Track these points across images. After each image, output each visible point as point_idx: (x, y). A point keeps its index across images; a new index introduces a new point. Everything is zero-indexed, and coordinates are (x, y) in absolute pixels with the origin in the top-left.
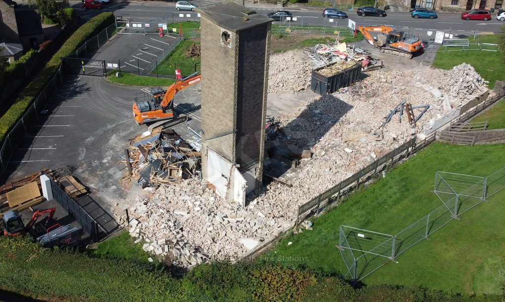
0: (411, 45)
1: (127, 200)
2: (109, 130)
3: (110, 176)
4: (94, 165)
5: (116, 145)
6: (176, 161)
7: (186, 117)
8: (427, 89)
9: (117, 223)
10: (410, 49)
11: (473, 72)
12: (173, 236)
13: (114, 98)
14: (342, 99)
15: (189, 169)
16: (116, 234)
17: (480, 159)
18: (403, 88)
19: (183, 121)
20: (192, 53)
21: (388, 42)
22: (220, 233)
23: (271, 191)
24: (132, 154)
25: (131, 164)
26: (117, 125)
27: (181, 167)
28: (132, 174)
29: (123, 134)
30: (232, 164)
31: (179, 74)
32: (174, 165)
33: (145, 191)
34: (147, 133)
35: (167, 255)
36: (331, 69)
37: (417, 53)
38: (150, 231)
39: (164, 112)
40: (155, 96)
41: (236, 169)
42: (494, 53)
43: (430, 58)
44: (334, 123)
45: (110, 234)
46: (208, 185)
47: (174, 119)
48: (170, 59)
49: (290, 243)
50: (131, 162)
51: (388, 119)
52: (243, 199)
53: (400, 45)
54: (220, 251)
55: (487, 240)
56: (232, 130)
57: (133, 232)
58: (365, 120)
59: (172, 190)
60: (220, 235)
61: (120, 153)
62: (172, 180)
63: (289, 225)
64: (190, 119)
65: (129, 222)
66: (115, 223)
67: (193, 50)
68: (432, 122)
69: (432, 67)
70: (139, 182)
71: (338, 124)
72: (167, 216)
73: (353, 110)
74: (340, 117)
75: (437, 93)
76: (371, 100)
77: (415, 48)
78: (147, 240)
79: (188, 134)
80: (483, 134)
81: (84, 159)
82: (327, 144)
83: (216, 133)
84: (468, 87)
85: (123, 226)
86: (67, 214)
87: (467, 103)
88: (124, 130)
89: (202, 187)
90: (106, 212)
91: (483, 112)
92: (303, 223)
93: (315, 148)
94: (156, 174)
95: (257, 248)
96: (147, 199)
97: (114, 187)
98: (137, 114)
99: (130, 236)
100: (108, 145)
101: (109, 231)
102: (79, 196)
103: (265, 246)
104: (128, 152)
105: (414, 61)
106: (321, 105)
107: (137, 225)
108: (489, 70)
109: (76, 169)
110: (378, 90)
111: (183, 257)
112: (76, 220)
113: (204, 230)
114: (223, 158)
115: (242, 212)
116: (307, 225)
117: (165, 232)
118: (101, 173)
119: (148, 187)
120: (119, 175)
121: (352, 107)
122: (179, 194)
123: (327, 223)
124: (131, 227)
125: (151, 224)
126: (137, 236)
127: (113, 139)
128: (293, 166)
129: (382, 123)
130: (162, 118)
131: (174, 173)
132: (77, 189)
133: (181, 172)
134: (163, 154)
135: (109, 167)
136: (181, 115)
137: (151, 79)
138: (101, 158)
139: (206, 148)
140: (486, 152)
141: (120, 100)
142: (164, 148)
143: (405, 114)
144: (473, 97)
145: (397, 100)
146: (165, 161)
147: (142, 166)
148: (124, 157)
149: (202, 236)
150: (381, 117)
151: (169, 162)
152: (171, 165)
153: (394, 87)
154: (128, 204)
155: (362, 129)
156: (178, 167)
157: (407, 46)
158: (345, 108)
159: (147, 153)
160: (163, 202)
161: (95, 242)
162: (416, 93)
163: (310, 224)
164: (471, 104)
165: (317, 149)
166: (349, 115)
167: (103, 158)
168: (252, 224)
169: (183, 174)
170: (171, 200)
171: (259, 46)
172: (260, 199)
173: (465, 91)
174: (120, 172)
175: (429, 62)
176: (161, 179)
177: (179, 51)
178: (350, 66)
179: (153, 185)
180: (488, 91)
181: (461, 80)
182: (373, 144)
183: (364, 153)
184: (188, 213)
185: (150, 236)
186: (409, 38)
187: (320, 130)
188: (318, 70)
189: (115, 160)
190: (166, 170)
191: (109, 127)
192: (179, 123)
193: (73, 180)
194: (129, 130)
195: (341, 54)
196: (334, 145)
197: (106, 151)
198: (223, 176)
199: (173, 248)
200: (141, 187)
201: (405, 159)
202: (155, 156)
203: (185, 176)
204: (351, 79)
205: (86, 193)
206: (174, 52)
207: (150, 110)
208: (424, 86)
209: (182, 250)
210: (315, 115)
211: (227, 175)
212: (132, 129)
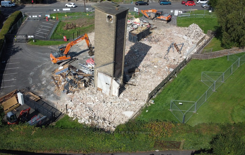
0: (167, 17)
1: (61, 100)
2: (40, 68)
3: (48, 90)
4: (39, 85)
5: (46, 75)
6: (81, 79)
8: (180, 36)
9: (61, 112)
10: (166, 19)
11: (198, 27)
12: (91, 114)
13: (36, 52)
14: (146, 44)
15: (86, 83)
16: (61, 117)
17: (214, 65)
18: (170, 36)
19: (75, 61)
20: (67, 28)
21: (156, 16)
22: (112, 110)
23: (127, 89)
24: (56, 78)
25: (57, 83)
26: (43, 65)
27: (83, 82)
28: (59, 88)
29: (47, 69)
30: (112, 78)
31: (66, 38)
32: (80, 81)
33: (68, 95)
34: (61, 68)
35: (91, 124)
36: (137, 30)
37: (169, 21)
38: (79, 114)
39: (66, 57)
40: (61, 50)
42: (202, 18)
43: (174, 22)
44: (145, 55)
45: (59, 118)
46: (98, 89)
47: (71, 59)
48: (57, 31)
49: (147, 111)
50: (57, 82)
51: (168, 51)
52: (118, 93)
53: (161, 17)
54: (114, 119)
55: (231, 99)
56: (112, 62)
57: (70, 115)
58: (158, 52)
59: (82, 93)
60: (112, 112)
61: (49, 79)
62: (80, 88)
63: (143, 103)
64: (77, 59)
65: (67, 110)
66: (59, 112)
67: (67, 26)
68: (187, 50)
69: (177, 26)
70: (64, 91)
71: (147, 55)
72: (84, 105)
73: (152, 48)
74: (147, 52)
75: (185, 37)
76: (158, 43)
77: (168, 18)
78: (79, 118)
80: (211, 54)
81: (32, 83)
82: (145, 65)
83: (103, 64)
84: (198, 34)
85: (63, 113)
86: (34, 111)
87: (198, 41)
88: (47, 67)
89: (95, 90)
90: (53, 107)
91: (207, 44)
92: (149, 101)
93: (140, 67)
94: (72, 87)
95: (134, 115)
96: (70, 99)
97: (52, 95)
98: (54, 59)
99: (69, 117)
100: (42, 75)
101: (57, 116)
102: (37, 101)
103: (136, 114)
104: (53, 78)
105: (168, 24)
106: (137, 47)
107: (72, 112)
108: (202, 26)
109: (30, 88)
110: (159, 38)
111: (100, 123)
112: (40, 113)
113: (104, 110)
114: (107, 75)
115: (118, 99)
116: (152, 102)
117: (86, 113)
118: (43, 89)
119: (69, 93)
121: (151, 47)
122: (86, 94)
123: (160, 100)
124: (69, 113)
125: (78, 110)
126: (73, 116)
127: (43, 72)
128: (133, 76)
129: (166, 53)
130: (66, 60)
131: (81, 85)
132: (35, 98)
133: (84, 84)
134: (73, 77)
135: (46, 86)
136: (73, 58)
137: (51, 42)
138: (41, 82)
139: (97, 71)
140: (215, 61)
141: (40, 53)
142: (73, 74)
143: (175, 48)
144: (200, 38)
145: (169, 43)
146: (75, 80)
147: (63, 83)
148: (52, 80)
149: (104, 113)
150: (165, 51)
151: (77, 80)
152: (78, 82)
153: (165, 36)
154: (62, 102)
155: (158, 56)
156: (82, 82)
157: (165, 17)
158: (148, 48)
159: (65, 77)
160: (79, 99)
161: (53, 122)
162: (176, 39)
164: (200, 41)
165: (141, 67)
166: (151, 51)
167: (42, 82)
168: (125, 105)
169: (85, 85)
170: (83, 98)
172: (124, 93)
173: (197, 36)
174: (53, 88)
175: (175, 24)
176: (75, 89)
177: (59, 27)
178: (145, 28)
179: (71, 92)
180: (205, 35)
181: (195, 31)
182: (166, 63)
183: (162, 67)
184: (94, 103)
185: (80, 116)
186: (165, 14)
187: (140, 58)
189: (48, 82)
190: (77, 84)
191: (39, 66)
192: (73, 61)
193: (32, 94)
194: (49, 67)
195: (137, 23)
196: (148, 65)
197: (42, 78)
198: (107, 84)
199: (93, 120)
200: (66, 93)
201: (182, 68)
202: (69, 78)
203: (86, 86)
204: (146, 34)
205: (40, 99)
206: (57, 28)
207: (60, 56)
208: (178, 35)
209: (98, 121)
210: (135, 52)
211: (110, 83)
212: (51, 67)
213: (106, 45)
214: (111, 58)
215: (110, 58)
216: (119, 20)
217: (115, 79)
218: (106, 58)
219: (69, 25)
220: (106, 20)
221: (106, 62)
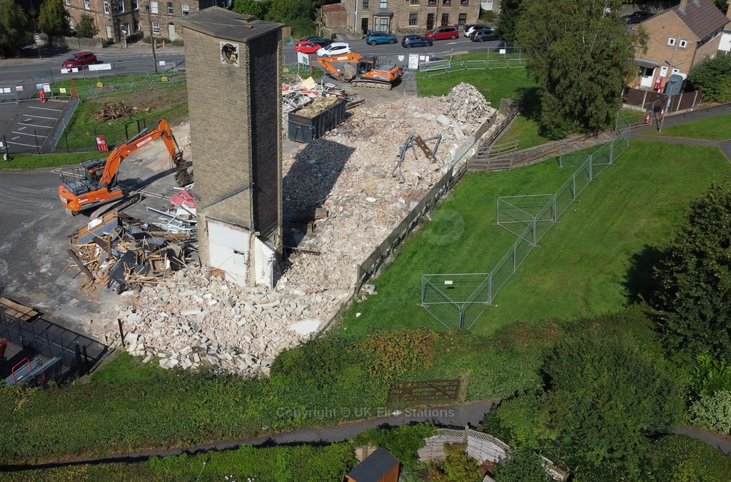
0: (389, 73)
1: (103, 313)
2: (29, 230)
3: (61, 288)
4: (29, 278)
5: (50, 247)
6: (157, 249)
7: (138, 195)
8: (429, 118)
9: (104, 345)
10: (388, 77)
11: (476, 92)
12: (196, 342)
13: (14, 189)
14: (339, 142)
15: (176, 257)
16: (106, 360)
17: (527, 182)
18: (402, 120)
19: (136, 202)
20: (106, 116)
21: (359, 72)
22: (257, 325)
23: (297, 264)
24: (81, 254)
25: (86, 267)
26: (38, 222)
27: (166, 255)
28: (94, 279)
29: (54, 231)
30: (250, 233)
31: (103, 142)
32: (156, 254)
33: (124, 297)
34: (95, 222)
35: (200, 366)
36: (312, 108)
37: (395, 83)
38: (160, 343)
39: (109, 191)
40: (91, 171)
41: (256, 238)
42: (483, 71)
43: (411, 86)
44: (339, 171)
45: (99, 361)
46: (213, 272)
47: (125, 199)
48: (75, 127)
49: (358, 315)
50: (85, 264)
51: (401, 157)
52: (270, 277)
53: (375, 74)
54: (267, 347)
55: (580, 261)
56: (248, 184)
57: (134, 349)
58: (374, 163)
59: (165, 287)
60: (259, 328)
61: (62, 257)
62: (158, 275)
63: (346, 295)
64: (144, 198)
65: (123, 338)
66: (100, 345)
67: (105, 111)
68: (452, 152)
69: (418, 96)
70: (109, 287)
71: (344, 172)
72: (174, 319)
73: (356, 153)
74: (344, 163)
75: (444, 120)
76: (373, 139)
77: (393, 75)
78: (160, 355)
79: (149, 216)
80: (516, 156)
81: (9, 274)
82: (340, 197)
83: (221, 194)
84: (476, 108)
85: (113, 346)
86: (21, 349)
87: (479, 128)
88: (53, 226)
89: (204, 276)
90: (79, 335)
91: (503, 133)
92: (363, 289)
93: (328, 205)
94: (132, 272)
95: (321, 329)
96: (131, 307)
97: (75, 301)
98: (70, 198)
99: (132, 356)
100: (38, 250)
101: (95, 357)
102: (29, 321)
103: (328, 325)
104: (73, 253)
105: (395, 91)
106: (314, 153)
107: (138, 340)
108: (485, 89)
109: (3, 288)
110: (373, 126)
111: (225, 363)
112: (38, 353)
113: (234, 326)
114: (236, 227)
115: (273, 294)
116: (369, 289)
117: (182, 339)
118: (45, 286)
119: (126, 290)
120: (74, 284)
121: (353, 150)
122: (177, 289)
123: (391, 282)
124: (129, 344)
125: (157, 333)
126: (142, 353)
127: (42, 241)
128: (309, 230)
129: (397, 163)
130: (107, 200)
131: (159, 265)
132: (21, 312)
133: (168, 262)
134: (135, 244)
135: (53, 279)
136: (131, 194)
137: (60, 156)
138: (35, 267)
139: (205, 219)
140: (528, 173)
141: (25, 190)
142: (134, 235)
143: (419, 150)
144: (484, 120)
145: (402, 136)
146: (141, 252)
147: (106, 266)
148: (71, 260)
149: (235, 333)
150: (394, 156)
151: (146, 251)
152: (152, 256)
153: (391, 121)
154: (106, 318)
155: (374, 174)
156: (163, 256)
157: (384, 73)
158: (346, 152)
159: (109, 246)
160: (158, 305)
161: (81, 375)
162: (419, 125)
163: (373, 287)
164: (484, 128)
165: (330, 204)
166: (353, 160)
167: (39, 267)
168: (293, 306)
169: (171, 264)
170: (170, 300)
171: (269, 63)
172: (289, 276)
173: (474, 114)
174: (75, 280)
175: (413, 91)
176: (142, 277)
177: (82, 116)
178: (333, 102)
179: (131, 286)
180: (496, 112)
181: (467, 101)
182: (398, 188)
183: (390, 200)
184: (202, 310)
185: (163, 348)
186: (383, 64)
187: (325, 182)
188: (294, 111)
189: (59, 267)
190: (146, 264)
191: (26, 226)
192: (131, 204)
193: (9, 303)
194: (59, 225)
195: (309, 92)
196: (350, 198)
197: (40, 257)
198: (236, 252)
199: (204, 356)
200: (115, 292)
201: (443, 197)
202: (122, 247)
203: (175, 267)
204: (336, 118)
205: (36, 316)
206: (76, 119)
207: (89, 190)
208: (424, 115)
209: (218, 355)
210: (311, 166)
211: (245, 249)
212: (64, 224)
213: (226, 136)
214: (243, 174)
215: (239, 173)
216: (258, 57)
217: (259, 237)
218: (228, 175)
219: (111, 107)
220: (220, 58)
221: (228, 186)
